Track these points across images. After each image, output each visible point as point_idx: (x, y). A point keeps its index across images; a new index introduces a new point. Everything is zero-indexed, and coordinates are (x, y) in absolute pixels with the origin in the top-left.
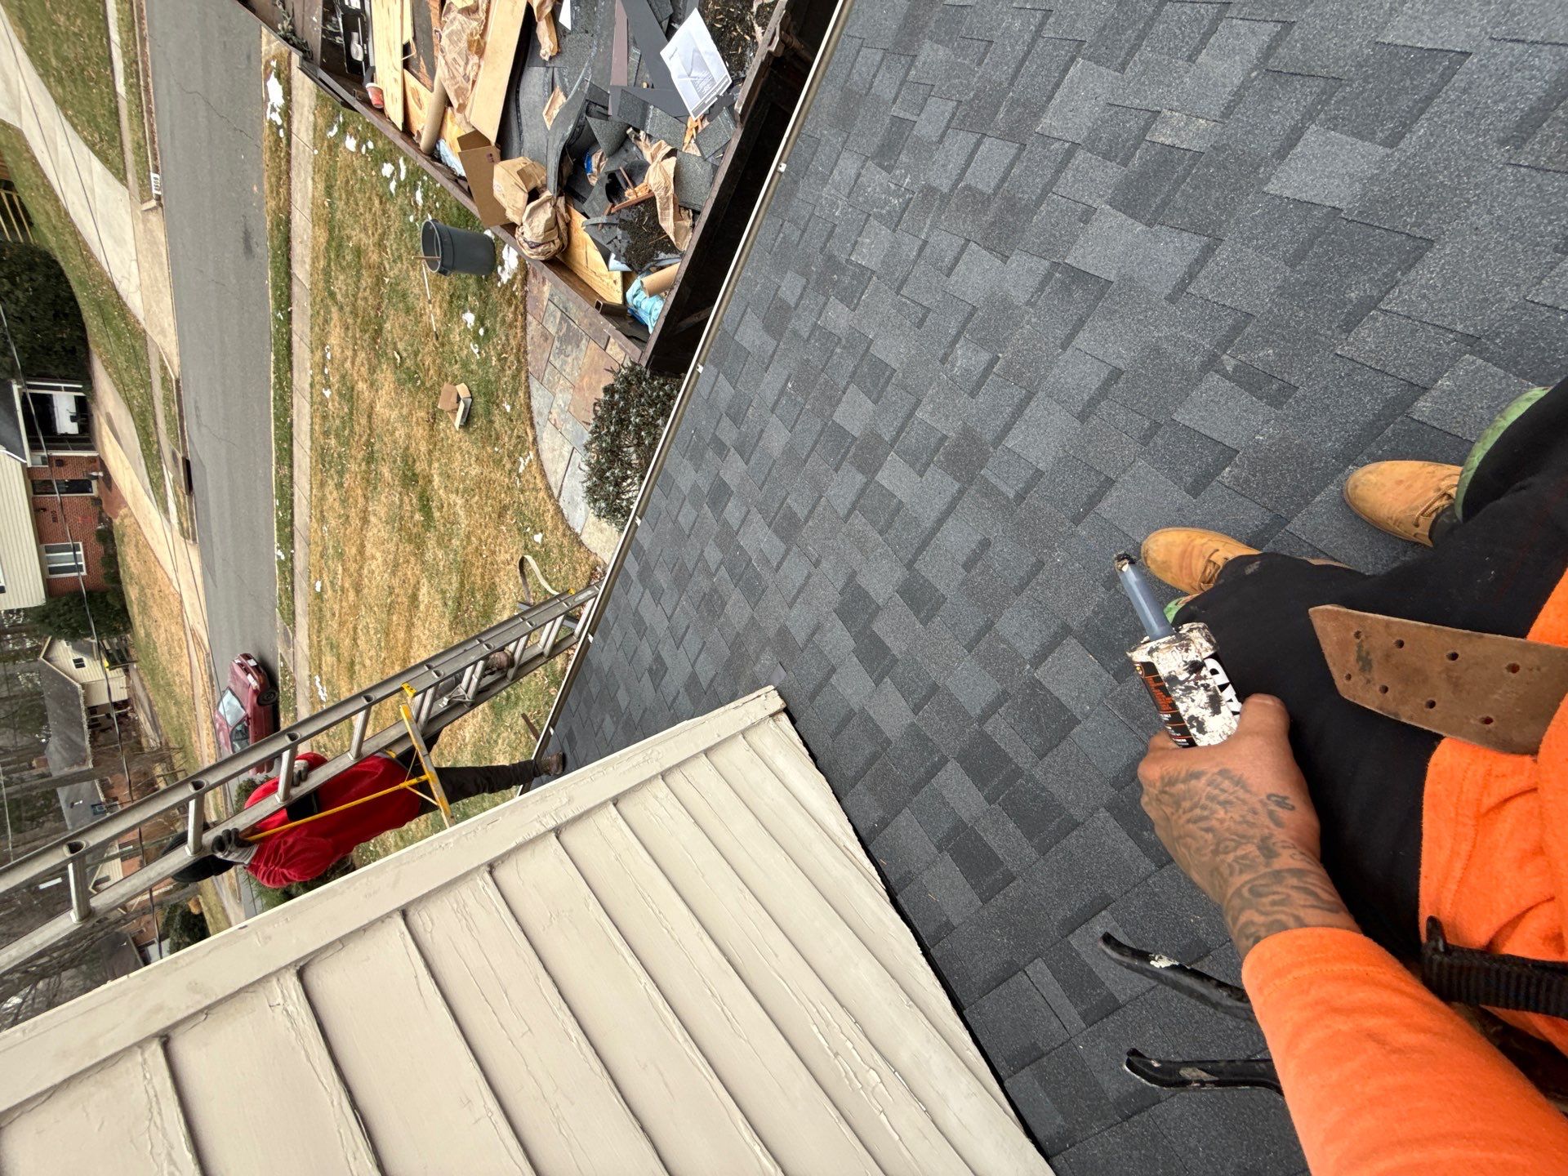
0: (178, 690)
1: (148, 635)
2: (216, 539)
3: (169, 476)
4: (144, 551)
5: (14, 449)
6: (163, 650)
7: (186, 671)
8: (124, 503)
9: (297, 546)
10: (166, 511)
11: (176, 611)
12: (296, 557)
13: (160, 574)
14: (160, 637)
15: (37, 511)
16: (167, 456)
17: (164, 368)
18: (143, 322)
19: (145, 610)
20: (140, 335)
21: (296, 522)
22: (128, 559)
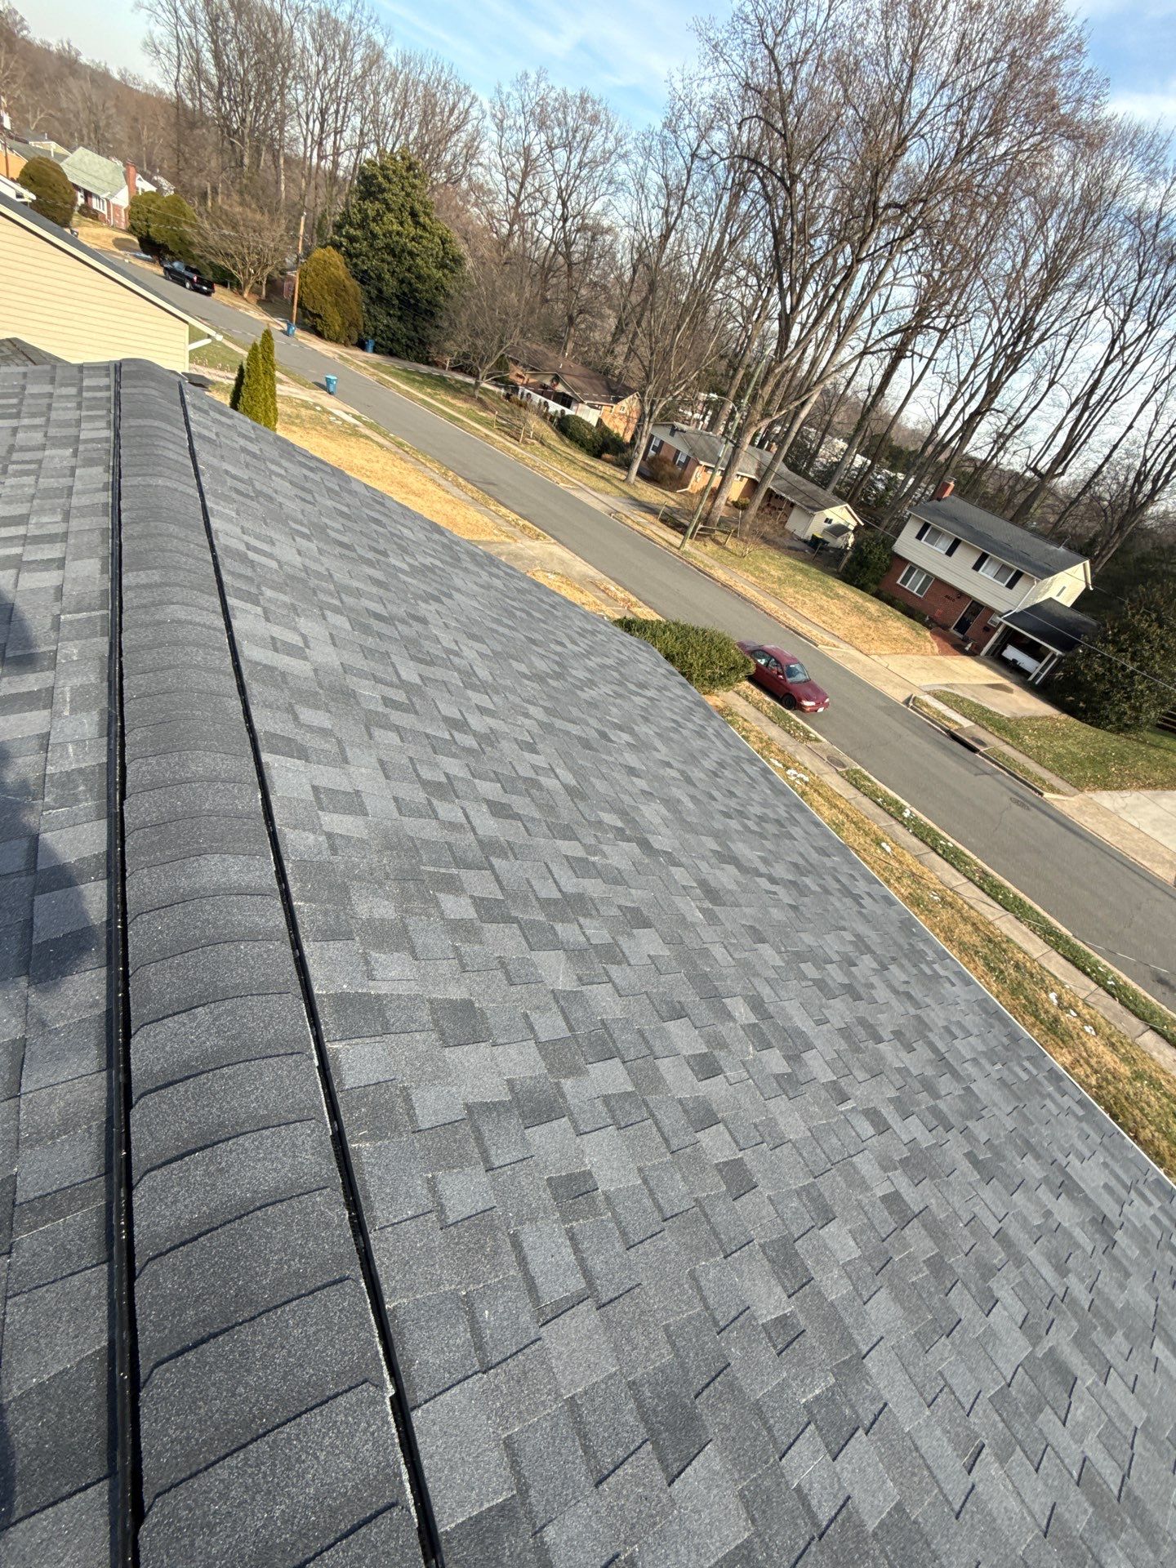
0: (791, 590)
1: (838, 596)
2: (915, 740)
3: (966, 723)
4: (906, 645)
5: (1014, 618)
6: (824, 601)
7: (805, 612)
8: (943, 653)
9: (915, 840)
10: (936, 696)
11: (857, 642)
12: (904, 831)
13: (885, 650)
14: (834, 606)
15: (961, 595)
16: (983, 735)
17: (1052, 789)
18: (1091, 795)
19: (859, 610)
20: (1079, 785)
21: (934, 855)
22: (899, 624)
